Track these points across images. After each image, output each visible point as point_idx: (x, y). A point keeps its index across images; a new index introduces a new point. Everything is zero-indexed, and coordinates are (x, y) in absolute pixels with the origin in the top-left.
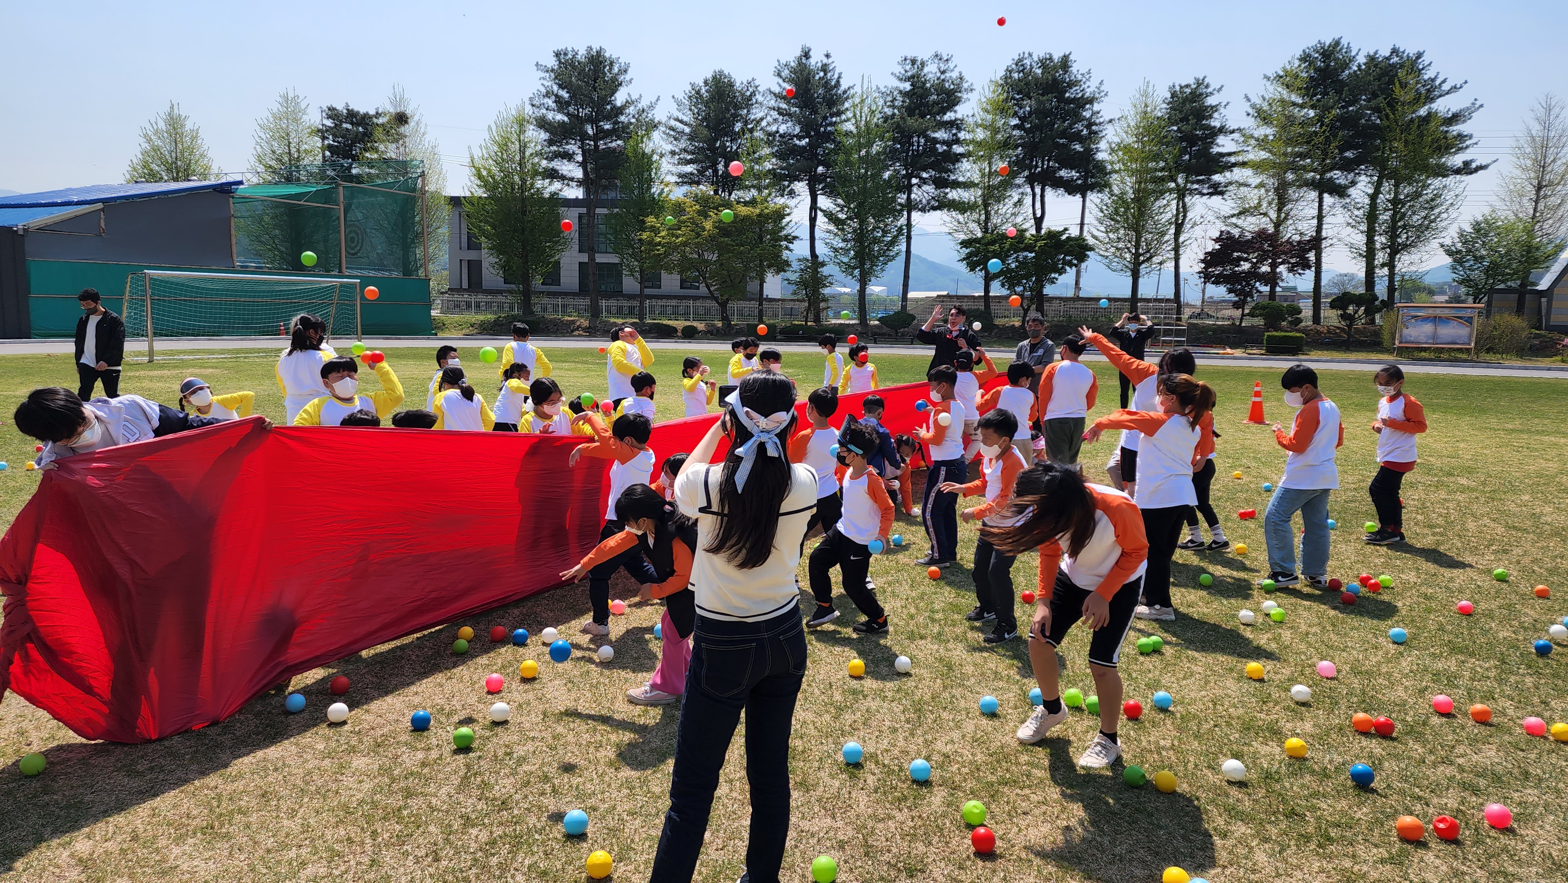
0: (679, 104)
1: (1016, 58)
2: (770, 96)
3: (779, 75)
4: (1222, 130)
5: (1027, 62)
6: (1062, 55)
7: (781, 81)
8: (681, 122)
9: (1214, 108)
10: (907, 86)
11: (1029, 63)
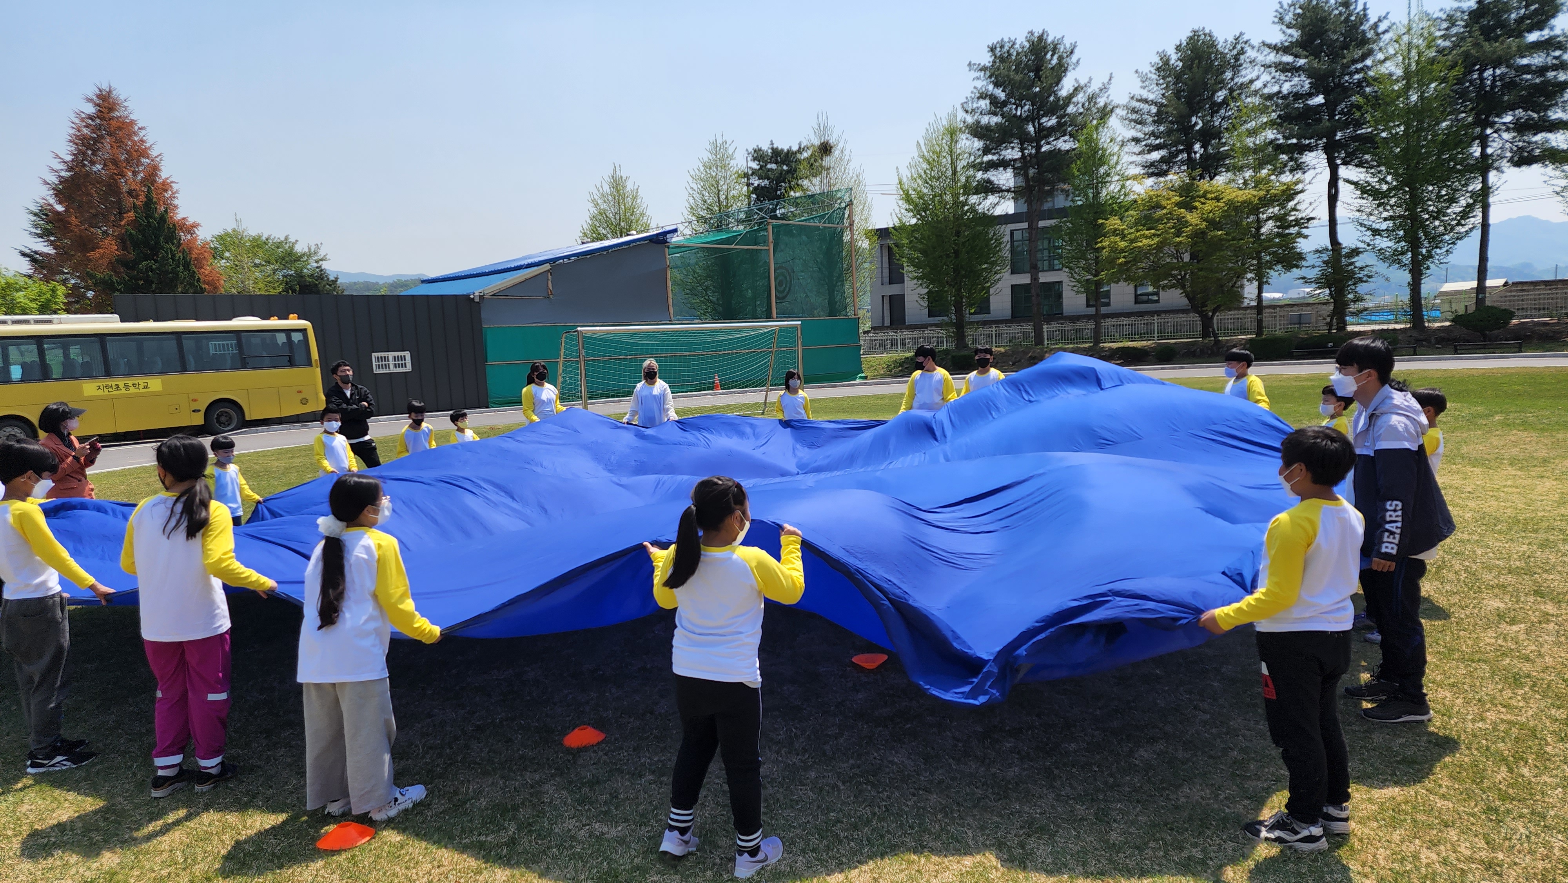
0: (1144, 79)
2: (1267, 50)
3: (1281, 21)
7: (1284, 28)
8: (1145, 101)
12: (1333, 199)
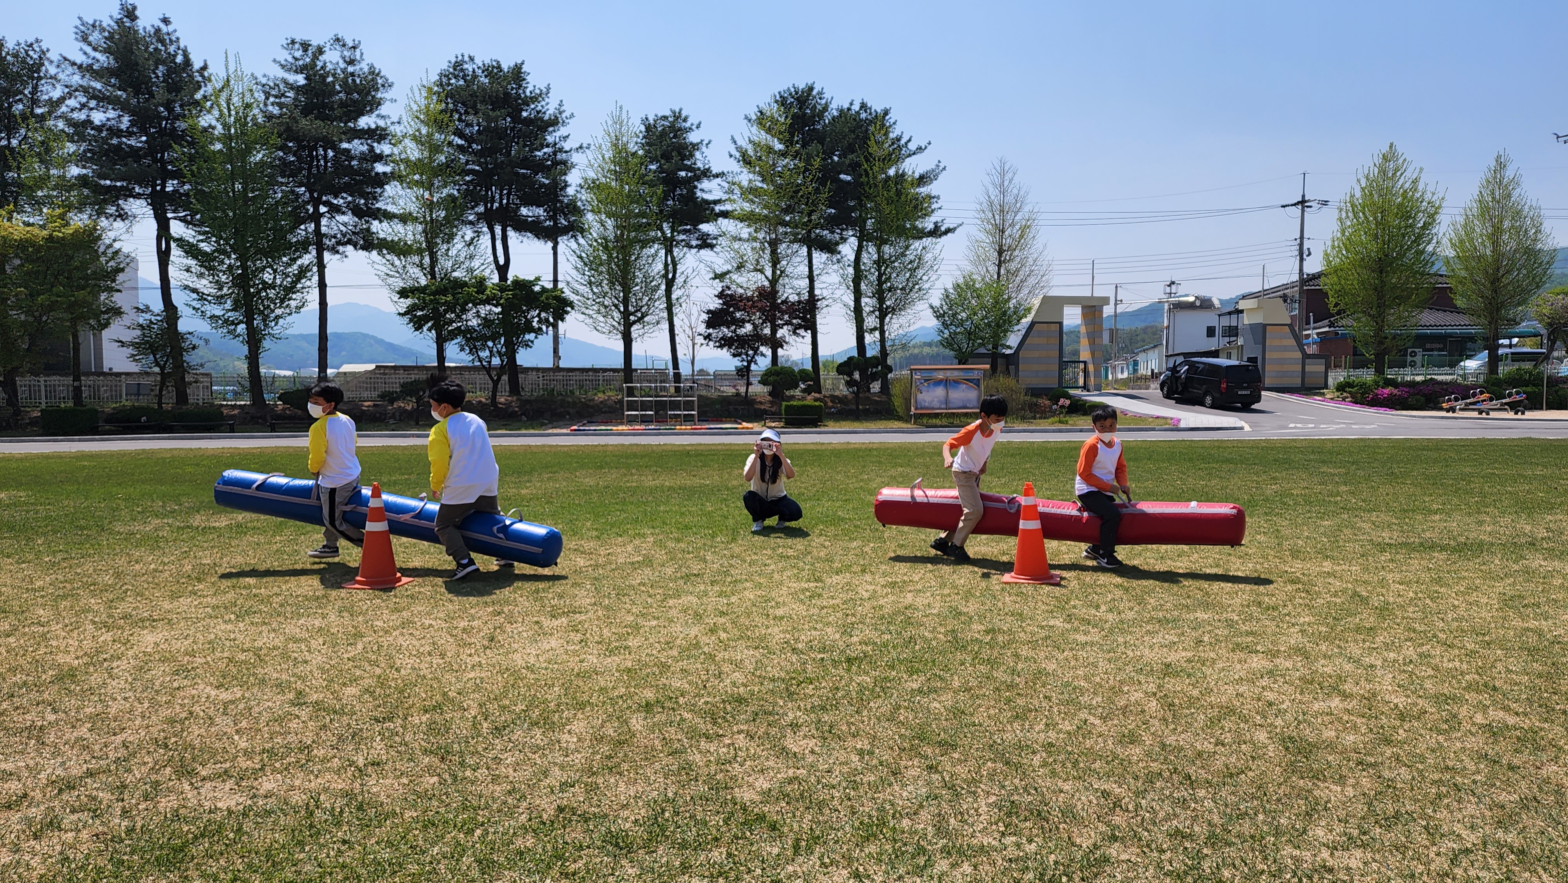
1: (453, 60)
2: (70, 70)
3: (85, 39)
4: (706, 173)
5: (469, 67)
6: (512, 64)
7: (89, 50)
9: (695, 146)
10: (300, 80)
11: (471, 70)
12: (164, 258)
